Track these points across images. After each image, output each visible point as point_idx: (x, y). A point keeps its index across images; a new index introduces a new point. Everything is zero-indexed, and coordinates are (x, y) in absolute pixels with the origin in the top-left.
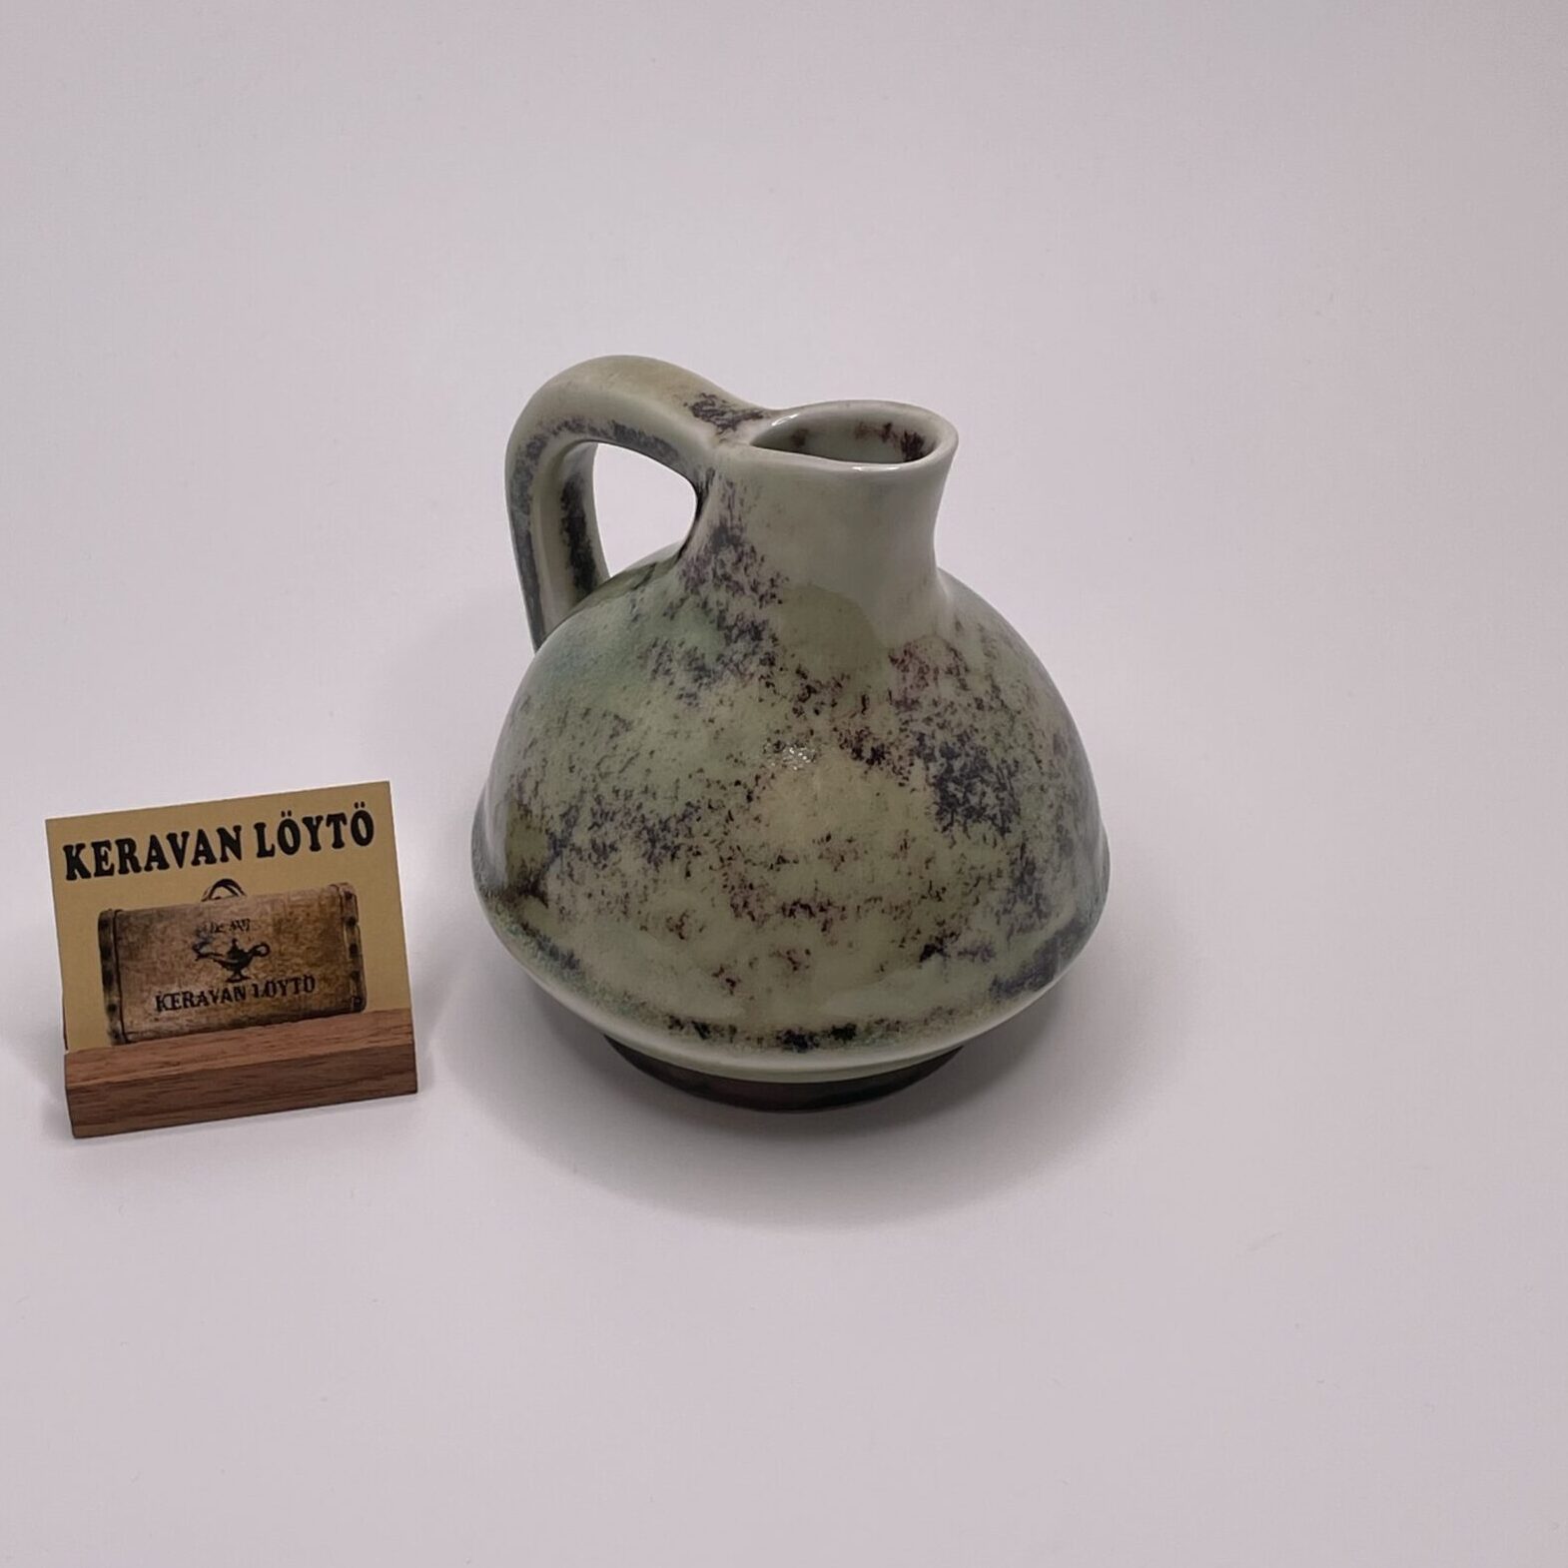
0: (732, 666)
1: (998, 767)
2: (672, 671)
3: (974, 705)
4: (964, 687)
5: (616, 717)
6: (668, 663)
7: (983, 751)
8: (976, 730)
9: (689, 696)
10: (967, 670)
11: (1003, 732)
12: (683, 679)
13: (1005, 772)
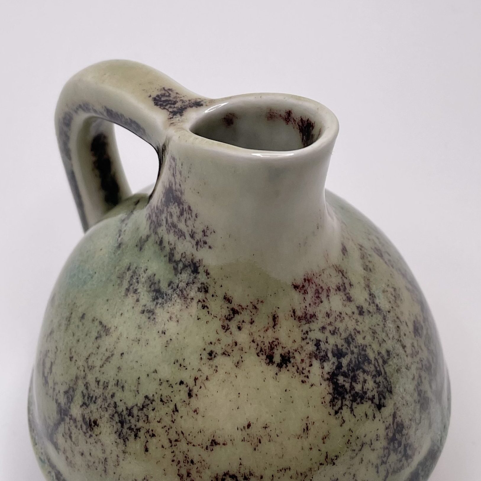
0: (178, 291)
1: (375, 359)
2: (139, 291)
3: (356, 312)
4: (349, 299)
5: (101, 323)
6: (136, 284)
7: (363, 348)
8: (359, 332)
9: (149, 311)
10: (351, 285)
11: (379, 329)
12: (146, 298)
13: (380, 361)
